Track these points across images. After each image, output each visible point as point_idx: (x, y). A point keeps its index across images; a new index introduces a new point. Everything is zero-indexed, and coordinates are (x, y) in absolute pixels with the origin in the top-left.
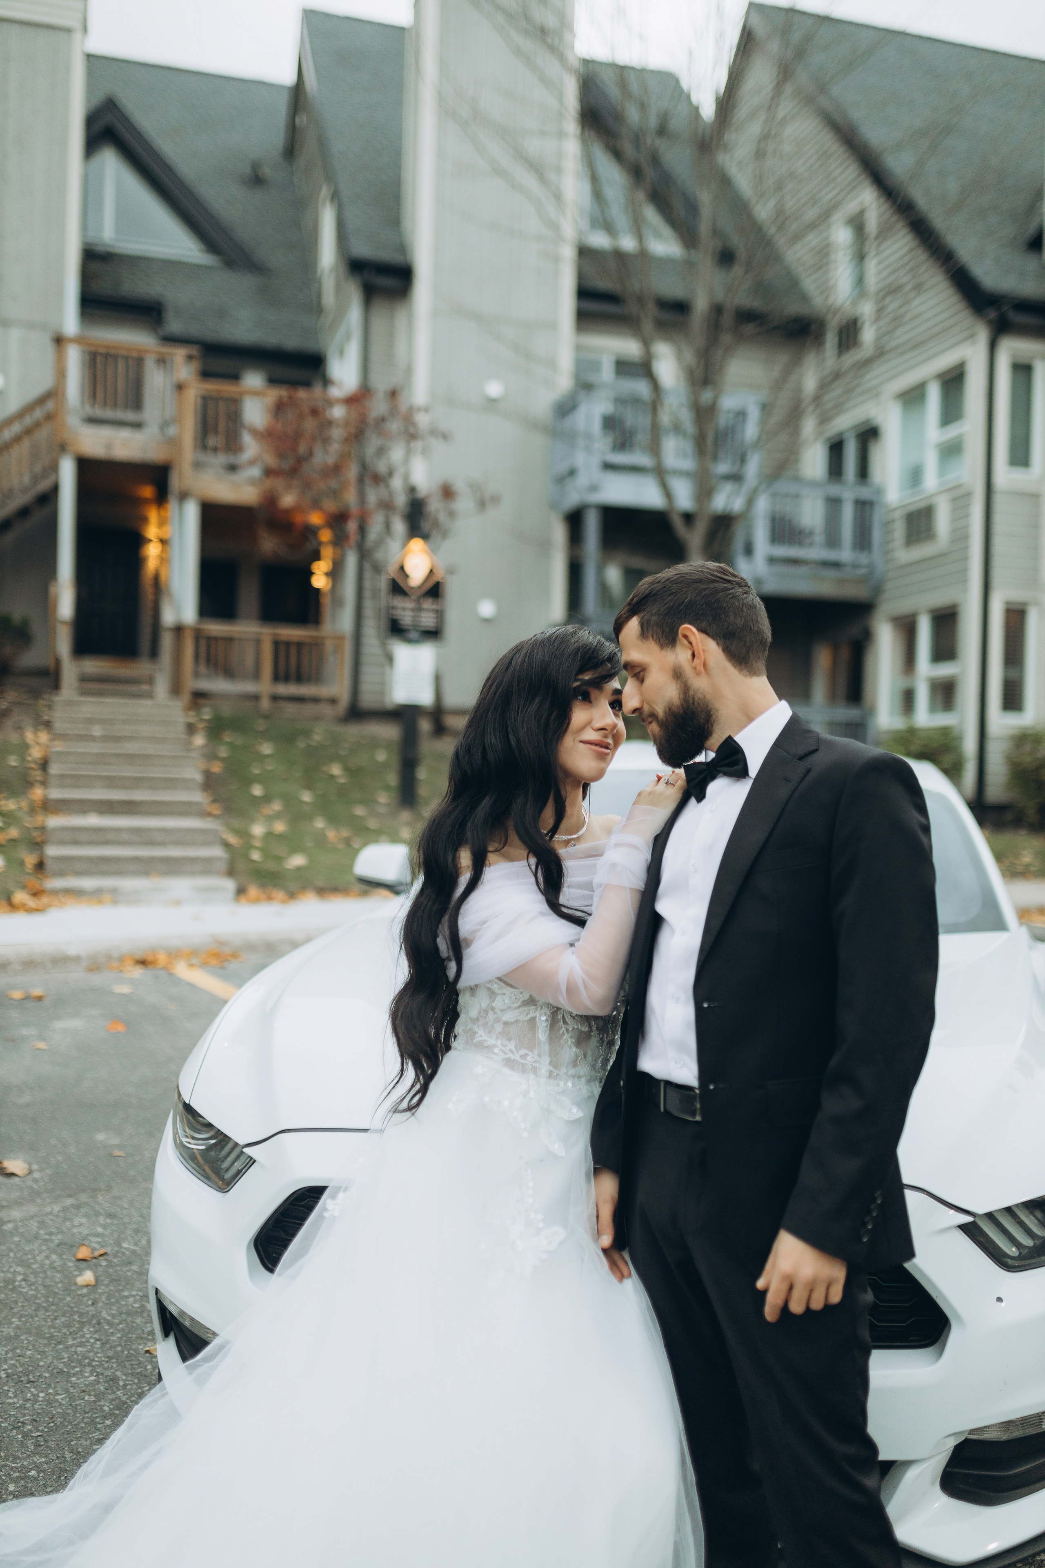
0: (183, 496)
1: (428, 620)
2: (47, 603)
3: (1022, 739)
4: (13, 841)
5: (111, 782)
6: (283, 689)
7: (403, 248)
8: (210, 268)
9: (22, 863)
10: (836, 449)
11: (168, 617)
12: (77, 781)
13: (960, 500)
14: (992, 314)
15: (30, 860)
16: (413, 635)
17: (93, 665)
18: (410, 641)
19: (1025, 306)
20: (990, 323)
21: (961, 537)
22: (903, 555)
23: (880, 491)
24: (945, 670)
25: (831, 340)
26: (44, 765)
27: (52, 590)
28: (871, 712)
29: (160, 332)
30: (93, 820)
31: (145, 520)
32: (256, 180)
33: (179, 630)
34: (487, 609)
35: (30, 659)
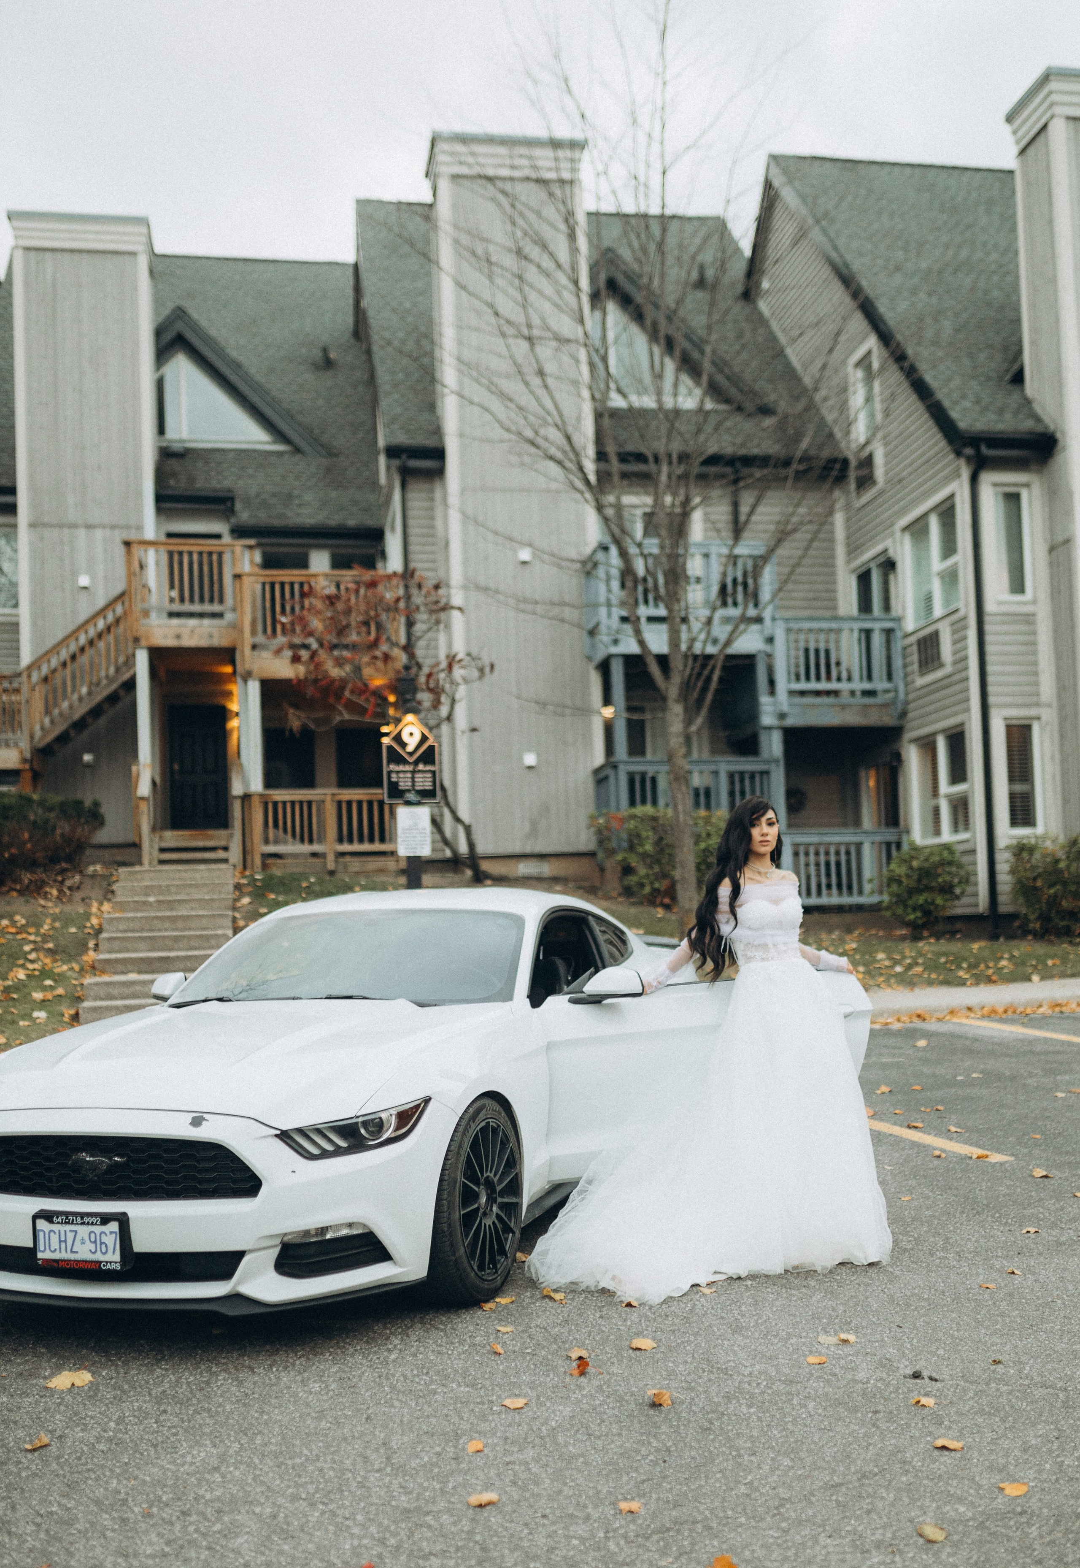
0: (247, 676)
1: (424, 782)
2: (129, 782)
3: (1021, 850)
4: (60, 996)
5: (153, 943)
6: (346, 847)
7: (438, 431)
8: (280, 454)
9: (63, 1015)
10: (864, 579)
11: (237, 788)
12: (124, 943)
13: (959, 627)
14: (969, 451)
15: (69, 1012)
16: (411, 797)
17: (172, 838)
18: (408, 803)
19: (996, 441)
20: (969, 459)
21: (961, 661)
22: (920, 681)
23: (898, 620)
24: (960, 788)
25: (852, 475)
26: (99, 931)
27: (134, 769)
28: (908, 832)
29: (233, 520)
30: (133, 977)
31: (229, 694)
32: (327, 364)
33: (246, 798)
34: (530, 759)
35: (103, 836)
